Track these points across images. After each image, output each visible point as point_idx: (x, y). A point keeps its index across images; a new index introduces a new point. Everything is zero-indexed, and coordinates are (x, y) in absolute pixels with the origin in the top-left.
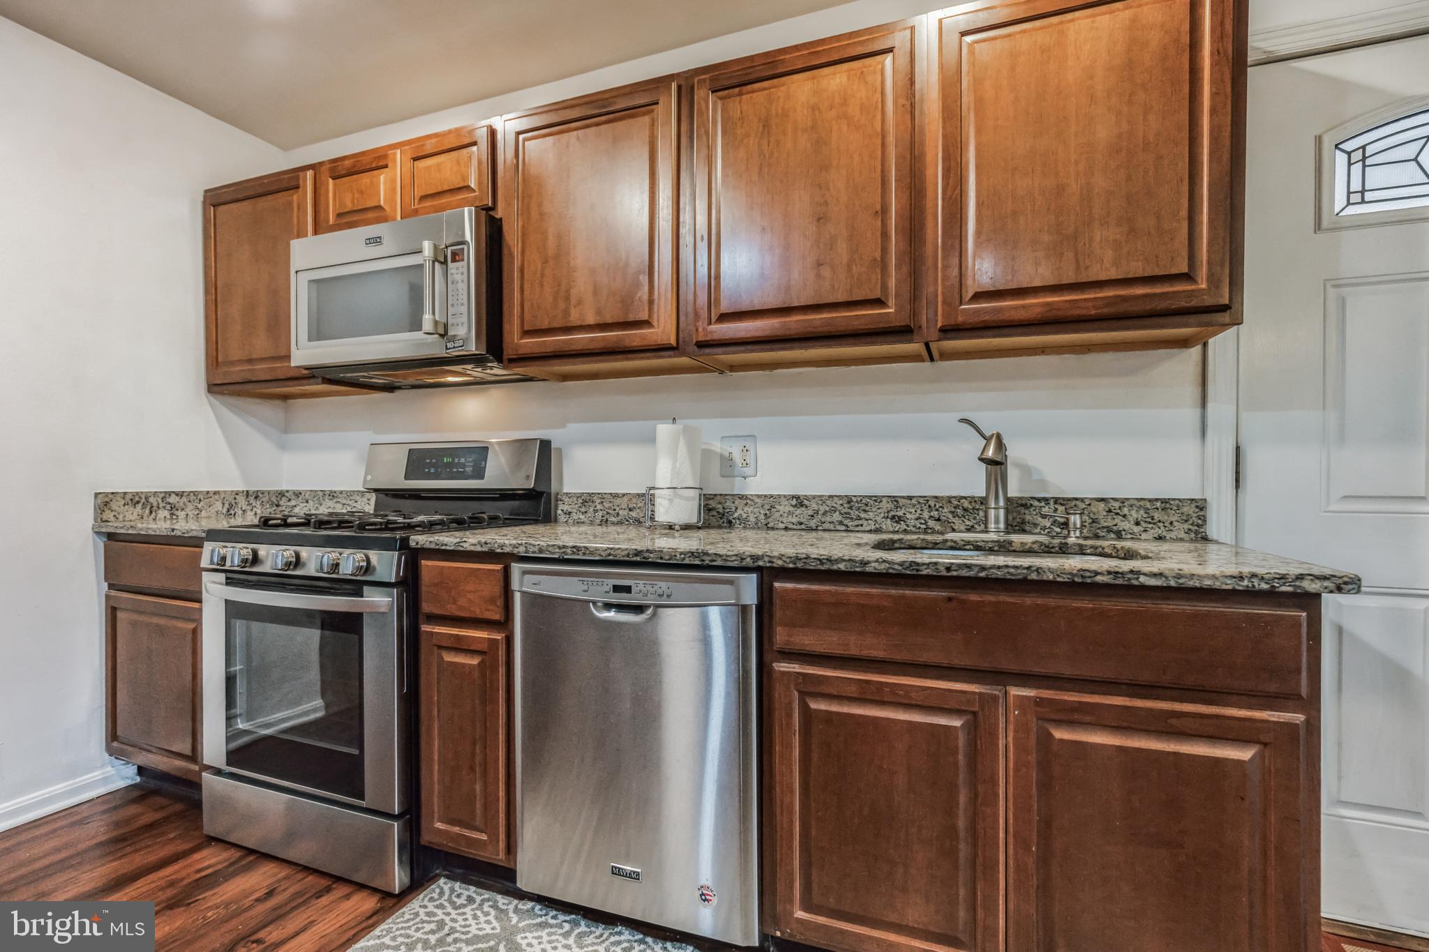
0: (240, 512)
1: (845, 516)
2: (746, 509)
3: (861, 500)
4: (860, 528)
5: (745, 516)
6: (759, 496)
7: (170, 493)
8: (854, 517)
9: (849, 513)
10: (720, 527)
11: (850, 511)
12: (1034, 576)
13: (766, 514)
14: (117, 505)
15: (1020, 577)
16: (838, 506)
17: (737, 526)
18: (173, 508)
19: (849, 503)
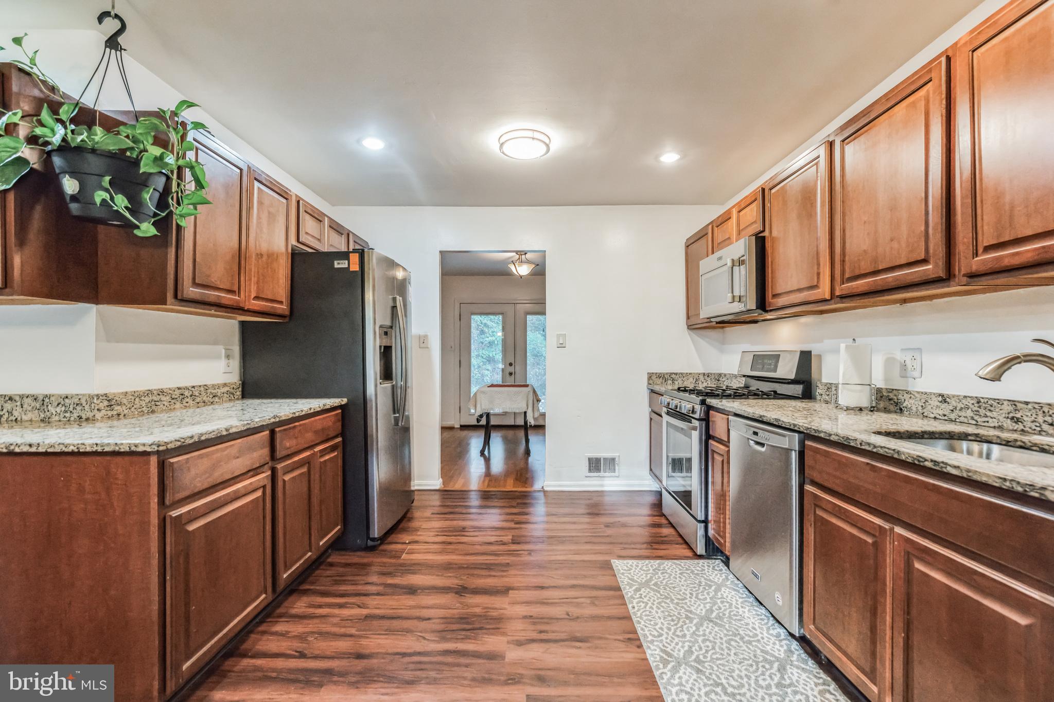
0: (701, 383)
1: (975, 413)
2: (910, 401)
3: (987, 402)
4: (986, 424)
5: (909, 406)
6: (918, 392)
7: (672, 373)
8: (982, 415)
9: (978, 411)
10: (896, 412)
11: (979, 409)
12: (896, 456)
13: (922, 406)
14: (654, 377)
15: (890, 455)
16: (970, 405)
17: (905, 412)
18: (673, 380)
19: (978, 402)
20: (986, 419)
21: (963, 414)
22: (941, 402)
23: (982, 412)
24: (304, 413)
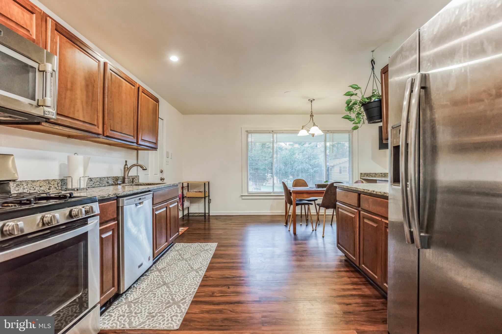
19: (100, 179)
20: (102, 184)
21: (96, 184)
22: (90, 181)
23: (101, 182)
24: (369, 192)
